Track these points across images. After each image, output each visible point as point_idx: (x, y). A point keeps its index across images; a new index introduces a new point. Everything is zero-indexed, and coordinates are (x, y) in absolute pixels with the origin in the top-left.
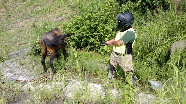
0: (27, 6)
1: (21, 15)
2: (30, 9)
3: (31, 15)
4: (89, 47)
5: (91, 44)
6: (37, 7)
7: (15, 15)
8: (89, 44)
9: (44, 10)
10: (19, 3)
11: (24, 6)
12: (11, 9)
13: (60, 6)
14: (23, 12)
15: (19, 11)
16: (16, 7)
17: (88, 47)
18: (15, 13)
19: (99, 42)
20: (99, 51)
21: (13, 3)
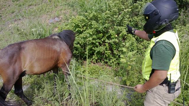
0: (20, 6)
1: (13, 15)
2: (24, 9)
3: (24, 16)
4: (95, 57)
5: (99, 53)
6: (32, 7)
7: (7, 16)
8: (95, 53)
9: (39, 10)
10: (12, 2)
11: (18, 6)
12: (3, 9)
13: (57, 5)
14: (15, 12)
15: (11, 11)
16: (9, 7)
17: (93, 58)
18: (7, 13)
19: (109, 52)
20: (110, 64)
21: (5, 3)
